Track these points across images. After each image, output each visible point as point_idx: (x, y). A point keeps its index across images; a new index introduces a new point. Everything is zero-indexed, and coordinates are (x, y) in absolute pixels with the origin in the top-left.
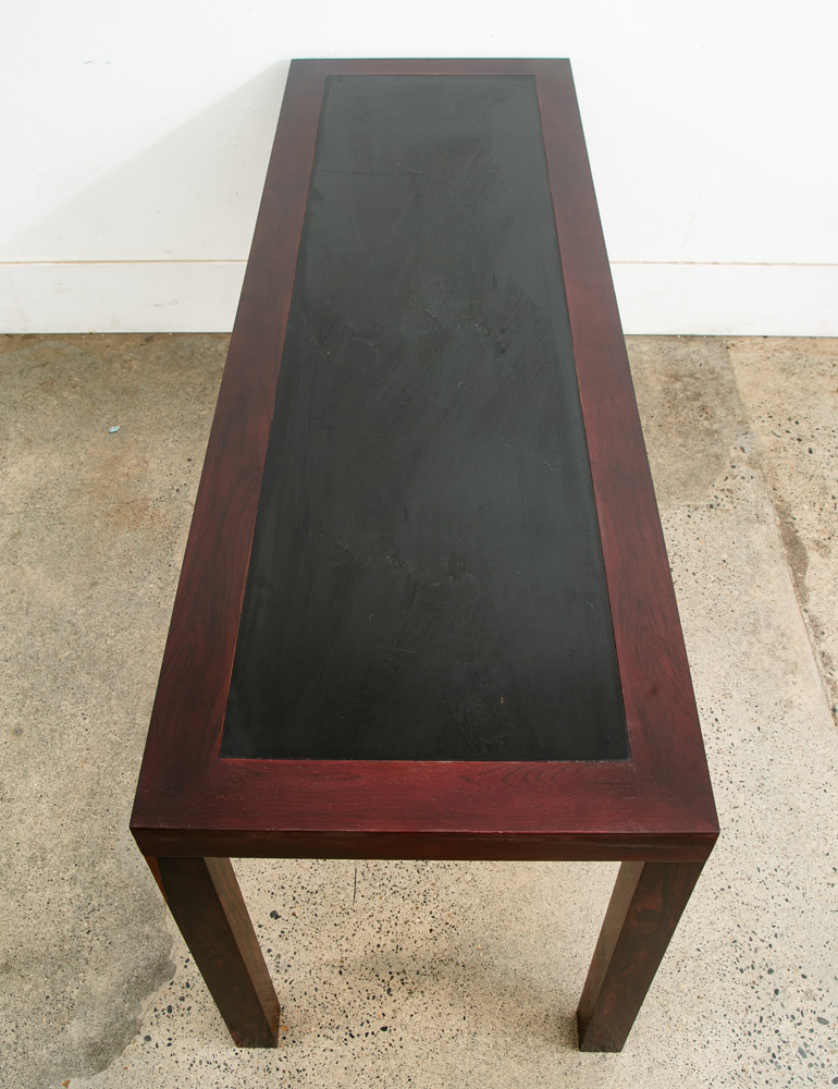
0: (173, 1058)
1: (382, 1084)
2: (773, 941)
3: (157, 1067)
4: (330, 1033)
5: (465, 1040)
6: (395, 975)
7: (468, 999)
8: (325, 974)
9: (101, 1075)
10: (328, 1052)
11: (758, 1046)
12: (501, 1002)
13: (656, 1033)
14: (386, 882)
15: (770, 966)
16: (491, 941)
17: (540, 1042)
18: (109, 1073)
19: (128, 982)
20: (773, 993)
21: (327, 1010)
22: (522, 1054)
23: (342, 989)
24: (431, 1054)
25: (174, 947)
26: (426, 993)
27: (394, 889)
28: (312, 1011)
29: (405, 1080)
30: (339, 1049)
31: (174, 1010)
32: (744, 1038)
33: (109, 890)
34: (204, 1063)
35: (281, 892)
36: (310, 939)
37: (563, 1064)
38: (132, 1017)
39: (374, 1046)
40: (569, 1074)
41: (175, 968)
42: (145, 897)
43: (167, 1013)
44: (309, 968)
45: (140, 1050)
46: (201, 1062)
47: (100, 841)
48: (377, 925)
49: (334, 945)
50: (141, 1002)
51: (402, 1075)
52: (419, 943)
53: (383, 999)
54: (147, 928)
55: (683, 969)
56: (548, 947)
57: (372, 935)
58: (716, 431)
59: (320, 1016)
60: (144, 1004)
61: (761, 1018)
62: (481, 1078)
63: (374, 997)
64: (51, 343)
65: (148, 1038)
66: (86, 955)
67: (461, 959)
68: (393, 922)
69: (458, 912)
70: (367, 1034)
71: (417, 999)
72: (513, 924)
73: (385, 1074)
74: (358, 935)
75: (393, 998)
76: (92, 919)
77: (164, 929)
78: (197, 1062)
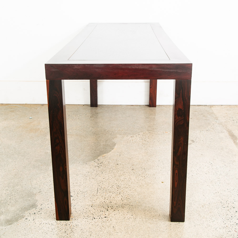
0: (35, 223)
1: (104, 228)
2: (234, 202)
3: (29, 224)
4: (87, 218)
5: (132, 219)
6: (109, 207)
7: (133, 212)
8: (87, 207)
9: (10, 226)
10: (86, 222)
11: (231, 222)
12: (144, 212)
13: (196, 219)
14: (108, 190)
15: (233, 207)
16: (141, 201)
17: (157, 220)
18: (12, 225)
19: (22, 208)
20: (235, 212)
21: (87, 214)
22: (151, 222)
23: (92, 210)
24: (121, 222)
25: (38, 202)
26: (119, 210)
27: (110, 192)
28: (82, 214)
29: (112, 227)
30: (90, 221)
31: (36, 214)
32: (226, 220)
33: (18, 192)
34: (45, 223)
35: (74, 192)
36: (82, 200)
37: (165, 224)
38: (22, 215)
39: (102, 220)
40: (167, 226)
41: (38, 206)
42: (30, 193)
43: (33, 214)
44: (81, 206)
45: (24, 221)
46: (44, 223)
47: (17, 183)
48: (104, 198)
49: (90, 202)
50: (25, 212)
51: (111, 226)
52: (117, 201)
53: (105, 211)
54: (29, 198)
55: (204, 207)
56: (160, 202)
57: (102, 200)
58: (208, 119)
59: (84, 215)
60: (26, 212)
61: (232, 217)
62: (138, 227)
63: (102, 211)
64: (14, 105)
65: (27, 219)
66: (9, 203)
67: (131, 204)
68: (109, 198)
69: (130, 196)
70: (99, 218)
71: (116, 212)
72: (148, 198)
73: (105, 226)
74: (98, 200)
75: (108, 211)
76: (11, 197)
77: (35, 198)
78: (42, 223)
